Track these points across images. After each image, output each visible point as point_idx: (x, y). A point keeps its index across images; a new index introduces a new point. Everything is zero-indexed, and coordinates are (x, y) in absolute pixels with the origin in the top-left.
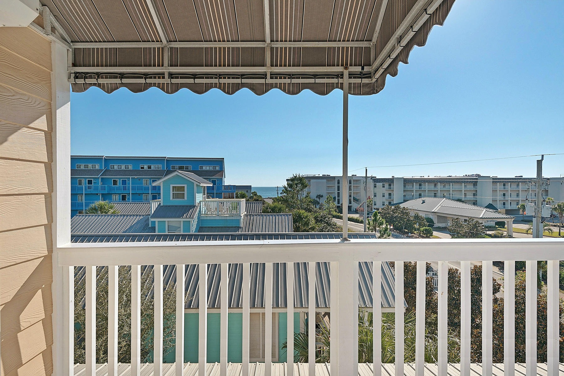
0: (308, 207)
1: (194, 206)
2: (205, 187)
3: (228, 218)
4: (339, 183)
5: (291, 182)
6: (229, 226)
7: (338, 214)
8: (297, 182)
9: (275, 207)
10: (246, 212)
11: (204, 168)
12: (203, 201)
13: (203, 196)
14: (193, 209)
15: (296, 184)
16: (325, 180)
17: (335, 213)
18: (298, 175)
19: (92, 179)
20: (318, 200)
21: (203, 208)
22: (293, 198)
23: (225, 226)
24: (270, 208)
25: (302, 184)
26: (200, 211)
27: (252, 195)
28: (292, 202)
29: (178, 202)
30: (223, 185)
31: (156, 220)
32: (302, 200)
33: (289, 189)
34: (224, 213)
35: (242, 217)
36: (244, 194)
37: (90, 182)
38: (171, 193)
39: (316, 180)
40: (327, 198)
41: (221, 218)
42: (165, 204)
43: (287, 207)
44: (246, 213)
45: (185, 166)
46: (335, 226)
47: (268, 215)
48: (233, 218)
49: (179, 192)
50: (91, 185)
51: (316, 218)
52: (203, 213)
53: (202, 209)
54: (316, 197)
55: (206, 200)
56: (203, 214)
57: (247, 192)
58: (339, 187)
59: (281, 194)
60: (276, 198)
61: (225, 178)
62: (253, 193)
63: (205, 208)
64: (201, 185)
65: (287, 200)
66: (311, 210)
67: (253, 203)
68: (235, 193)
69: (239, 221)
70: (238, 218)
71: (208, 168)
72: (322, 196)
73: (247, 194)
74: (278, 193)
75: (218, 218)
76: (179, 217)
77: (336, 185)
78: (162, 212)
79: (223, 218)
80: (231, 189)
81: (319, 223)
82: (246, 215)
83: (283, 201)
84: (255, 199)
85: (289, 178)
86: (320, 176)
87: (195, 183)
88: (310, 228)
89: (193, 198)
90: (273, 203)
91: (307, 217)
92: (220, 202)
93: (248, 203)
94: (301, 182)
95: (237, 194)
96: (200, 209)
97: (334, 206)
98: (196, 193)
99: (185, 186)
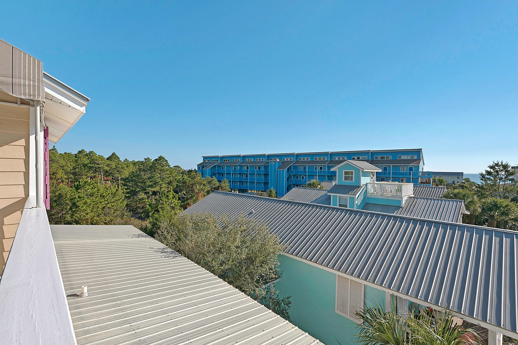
1: (359, 186)
2: (373, 172)
3: (390, 198)
6: (391, 205)
10: (414, 195)
11: (403, 158)
12: (370, 183)
13: (372, 179)
19: (322, 167)
23: (387, 204)
26: (366, 191)
29: (348, 183)
31: (332, 194)
34: (387, 194)
35: (404, 199)
36: (442, 180)
37: (321, 168)
38: (344, 176)
41: (383, 198)
42: (339, 184)
48: (395, 199)
49: (348, 176)
50: (321, 170)
53: (369, 190)
55: (375, 182)
57: (458, 178)
63: (372, 189)
64: (364, 171)
68: (432, 179)
69: (400, 202)
70: (399, 199)
71: (406, 158)
75: (381, 197)
76: (346, 194)
78: (337, 189)
79: (386, 198)
80: (429, 175)
89: (359, 180)
98: (362, 177)
99: (354, 171)
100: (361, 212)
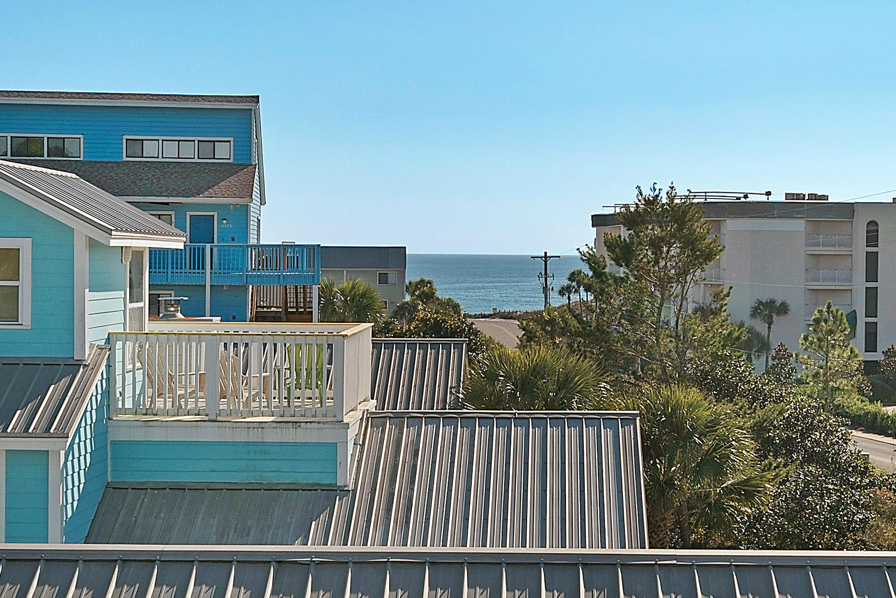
0: (718, 371)
1: (73, 366)
2: (138, 254)
3: (271, 436)
4: (872, 238)
5: (624, 233)
6: (274, 479)
7: (871, 408)
8: (658, 231)
9: (537, 371)
10: (375, 401)
11: (151, 149)
12: (125, 337)
13: (130, 306)
14: (65, 381)
15: (656, 245)
16: (798, 225)
17: (856, 404)
18: (663, 195)
20: (761, 327)
21: (129, 376)
22: (633, 317)
23: (252, 478)
24: (508, 378)
25: (690, 243)
26: (108, 393)
27: (408, 298)
28: (627, 342)
30: (253, 241)
32: (685, 331)
33: (610, 267)
34: (247, 404)
35: (352, 433)
36: (363, 296)
39: (751, 221)
40: (818, 321)
41: (227, 435)
43: (603, 370)
44: (372, 405)
45: (46, 136)
46: (863, 474)
47: (504, 422)
48: (300, 437)
51: (759, 431)
52: (129, 404)
53: (119, 384)
54: (748, 311)
55: (150, 326)
56: (125, 411)
57: (383, 279)
58: (872, 260)
59: (561, 293)
60: (536, 317)
61: (263, 202)
62: (412, 288)
64: (113, 243)
65: (603, 332)
66: (730, 385)
67: (412, 346)
68: (315, 288)
69: (331, 452)
70: (327, 436)
71: (170, 151)
72: (783, 309)
73: (380, 293)
74: (545, 289)
75: (210, 434)
77: (861, 249)
79: (241, 436)
80: (293, 264)
81: (776, 457)
82: (374, 420)
83: (579, 334)
84: (423, 320)
85: (611, 211)
86: (772, 199)
87: (82, 231)
88: (728, 491)
89: (71, 317)
90: (522, 347)
91: (712, 426)
92: (226, 339)
93: (389, 346)
94: (680, 229)
95: (326, 293)
96: (110, 379)
97: (855, 366)
98: (87, 290)
99: (25, 246)
100: (90, 560)
